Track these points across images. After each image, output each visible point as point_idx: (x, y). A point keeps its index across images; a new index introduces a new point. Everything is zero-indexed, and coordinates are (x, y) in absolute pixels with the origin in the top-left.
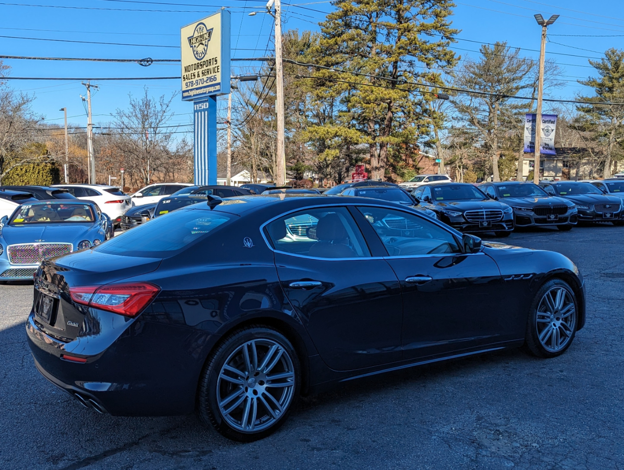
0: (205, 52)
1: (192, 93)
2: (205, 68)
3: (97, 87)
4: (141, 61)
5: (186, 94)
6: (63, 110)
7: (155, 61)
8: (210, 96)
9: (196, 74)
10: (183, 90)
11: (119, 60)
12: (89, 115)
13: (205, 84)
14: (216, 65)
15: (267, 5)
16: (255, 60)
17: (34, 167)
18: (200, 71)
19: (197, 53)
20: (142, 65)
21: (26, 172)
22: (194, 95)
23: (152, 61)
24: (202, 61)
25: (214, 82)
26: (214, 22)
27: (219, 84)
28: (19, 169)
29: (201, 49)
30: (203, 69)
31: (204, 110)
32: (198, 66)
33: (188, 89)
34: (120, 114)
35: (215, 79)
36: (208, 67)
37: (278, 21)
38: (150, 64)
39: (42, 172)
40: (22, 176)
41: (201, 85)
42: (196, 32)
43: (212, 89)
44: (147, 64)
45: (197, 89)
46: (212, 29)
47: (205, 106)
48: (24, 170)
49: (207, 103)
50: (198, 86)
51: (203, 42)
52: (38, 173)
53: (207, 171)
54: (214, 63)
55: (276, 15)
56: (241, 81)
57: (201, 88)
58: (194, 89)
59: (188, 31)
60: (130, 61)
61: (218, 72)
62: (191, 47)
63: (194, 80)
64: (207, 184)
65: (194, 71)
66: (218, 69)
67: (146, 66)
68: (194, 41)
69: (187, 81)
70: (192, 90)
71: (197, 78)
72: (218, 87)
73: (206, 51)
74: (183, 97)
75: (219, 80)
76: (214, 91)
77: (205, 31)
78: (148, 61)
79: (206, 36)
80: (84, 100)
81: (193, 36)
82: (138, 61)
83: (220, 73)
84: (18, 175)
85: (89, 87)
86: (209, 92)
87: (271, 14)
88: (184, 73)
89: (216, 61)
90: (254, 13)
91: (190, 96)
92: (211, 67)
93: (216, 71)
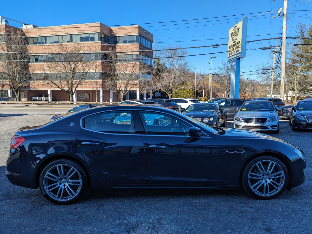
0: (236, 40)
1: (231, 58)
2: (236, 46)
3: (215, 58)
4: (214, 46)
5: (229, 58)
6: (195, 68)
7: (220, 45)
8: (237, 59)
9: (233, 49)
10: (228, 57)
11: (204, 47)
12: (211, 70)
13: (236, 53)
14: (240, 45)
15: (278, 12)
16: (271, 39)
17: (188, 91)
18: (234, 47)
19: (234, 40)
20: (214, 47)
21: (185, 93)
22: (232, 59)
23: (219, 45)
24: (235, 43)
25: (239, 52)
26: (240, 25)
27: (240, 53)
28: (183, 92)
29: (235, 38)
30: (235, 47)
31: (235, 65)
32: (234, 45)
33: (230, 56)
34: (220, 68)
35: (239, 51)
36: (237, 46)
37: (285, 19)
38: (218, 47)
39: (191, 93)
40: (184, 94)
41: (234, 54)
42: (234, 30)
43: (237, 55)
44: (217, 47)
45: (233, 56)
46: (239, 28)
47: (235, 63)
48: (184, 92)
49: (236, 62)
50: (233, 54)
51: (236, 35)
52: (189, 93)
53: (234, 92)
54: (239, 43)
55: (284, 16)
56: (262, 50)
57: (234, 55)
58: (232, 56)
59: (231, 31)
60: (209, 46)
61: (240, 47)
62: (232, 37)
63: (232, 52)
64: (234, 98)
65: (232, 48)
66: (240, 46)
67: (216, 48)
68: (233, 34)
69: (230, 53)
70: (231, 56)
71: (233, 51)
72: (240, 54)
73: (237, 38)
74: (228, 60)
75: (240, 51)
76: (239, 56)
77: (237, 30)
78: (217, 46)
79: (237, 32)
80: (210, 63)
81: (233, 33)
82: (212, 46)
83: (241, 48)
84: (182, 94)
85: (212, 58)
86: (237, 57)
87: (280, 16)
88: (229, 49)
89: (240, 42)
90: (274, 17)
91: (230, 59)
92: (238, 46)
93: (239, 47)
